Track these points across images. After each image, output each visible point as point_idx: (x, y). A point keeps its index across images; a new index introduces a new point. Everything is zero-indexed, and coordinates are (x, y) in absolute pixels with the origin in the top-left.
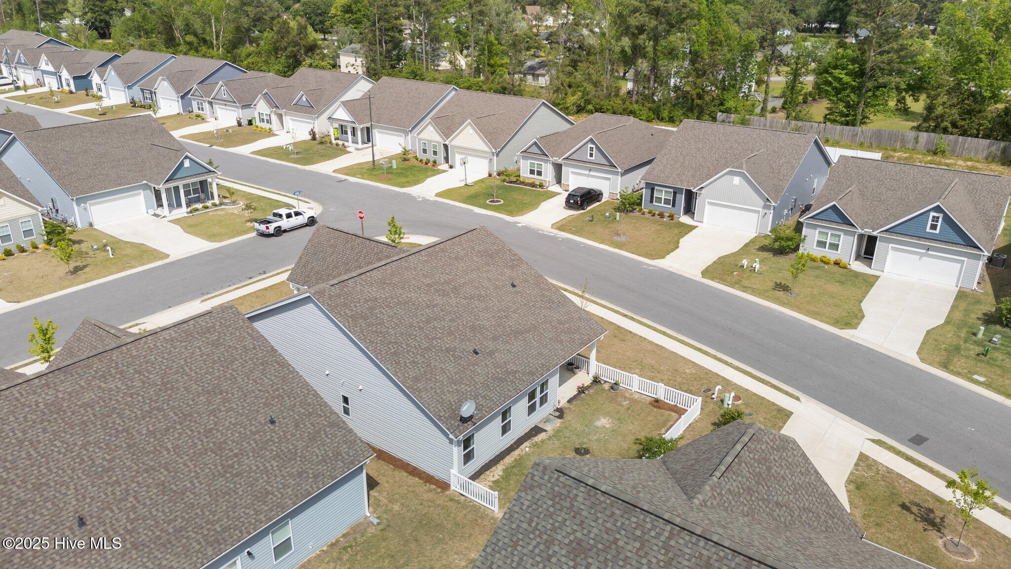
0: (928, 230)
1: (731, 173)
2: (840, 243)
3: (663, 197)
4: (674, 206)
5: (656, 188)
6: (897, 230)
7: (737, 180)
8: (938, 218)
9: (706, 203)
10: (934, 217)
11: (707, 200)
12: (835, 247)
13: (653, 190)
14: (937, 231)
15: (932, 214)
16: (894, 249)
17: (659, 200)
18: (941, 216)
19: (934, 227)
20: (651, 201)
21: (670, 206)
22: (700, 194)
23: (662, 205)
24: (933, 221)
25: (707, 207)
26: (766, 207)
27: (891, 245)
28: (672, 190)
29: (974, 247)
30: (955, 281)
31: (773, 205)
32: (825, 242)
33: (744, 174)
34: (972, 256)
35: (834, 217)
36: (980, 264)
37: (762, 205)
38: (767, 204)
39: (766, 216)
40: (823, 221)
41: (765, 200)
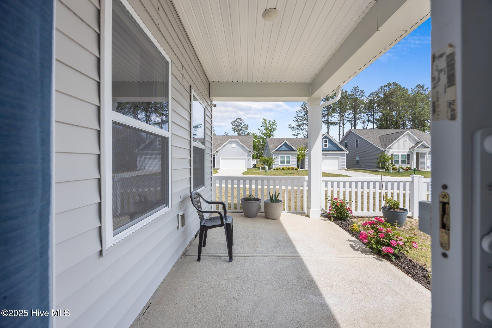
0: (324, 147)
1: (231, 142)
2: (291, 160)
7: (234, 145)
8: (327, 141)
9: (220, 158)
10: (325, 141)
12: (289, 162)
14: (328, 147)
22: (217, 154)
24: (325, 143)
25: (221, 161)
26: (249, 156)
29: (343, 150)
30: (338, 167)
31: (252, 154)
32: (284, 161)
33: (237, 141)
34: (342, 155)
35: (286, 149)
36: (346, 158)
37: (247, 154)
38: (249, 153)
39: (250, 159)
40: (282, 151)
41: (248, 151)
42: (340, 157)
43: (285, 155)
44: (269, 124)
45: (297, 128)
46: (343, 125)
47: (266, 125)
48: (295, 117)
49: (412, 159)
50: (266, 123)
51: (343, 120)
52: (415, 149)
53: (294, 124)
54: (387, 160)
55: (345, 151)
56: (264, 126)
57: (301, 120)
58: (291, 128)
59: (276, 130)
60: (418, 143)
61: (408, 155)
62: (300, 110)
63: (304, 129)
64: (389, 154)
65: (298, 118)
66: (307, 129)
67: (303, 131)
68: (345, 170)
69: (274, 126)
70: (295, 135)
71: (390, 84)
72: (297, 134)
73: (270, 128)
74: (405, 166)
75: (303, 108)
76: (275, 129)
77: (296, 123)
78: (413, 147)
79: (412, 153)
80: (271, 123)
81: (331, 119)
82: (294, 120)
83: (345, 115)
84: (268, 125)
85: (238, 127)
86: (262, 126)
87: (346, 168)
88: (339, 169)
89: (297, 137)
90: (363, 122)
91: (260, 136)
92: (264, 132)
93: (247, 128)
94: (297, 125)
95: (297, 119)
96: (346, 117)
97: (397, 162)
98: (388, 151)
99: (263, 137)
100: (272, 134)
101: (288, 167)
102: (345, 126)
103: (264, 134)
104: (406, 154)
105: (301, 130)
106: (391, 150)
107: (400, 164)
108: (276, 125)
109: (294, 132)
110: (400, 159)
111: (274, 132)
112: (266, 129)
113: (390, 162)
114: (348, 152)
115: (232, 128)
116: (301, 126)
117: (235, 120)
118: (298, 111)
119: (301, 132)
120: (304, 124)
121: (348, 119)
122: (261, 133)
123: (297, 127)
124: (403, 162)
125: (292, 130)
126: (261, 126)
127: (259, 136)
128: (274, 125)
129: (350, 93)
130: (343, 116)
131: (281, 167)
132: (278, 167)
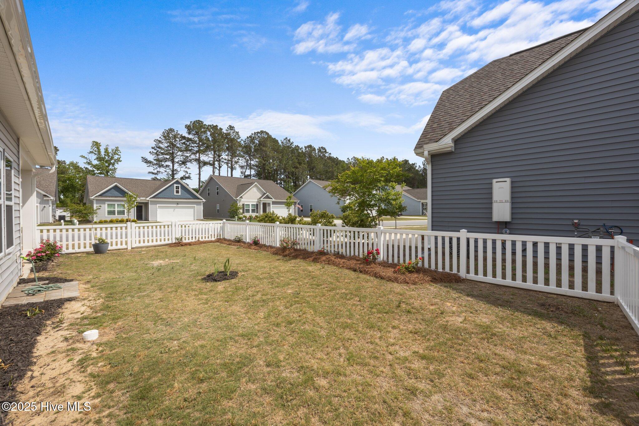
0: (175, 194)
2: (125, 210)
6: (159, 196)
8: (178, 187)
10: (176, 187)
12: (122, 213)
14: (180, 194)
15: (175, 185)
16: (160, 207)
18: (179, 185)
19: (177, 192)
24: (176, 189)
26: (44, 202)
27: (158, 205)
29: (199, 199)
30: (193, 217)
31: (51, 199)
32: (114, 211)
34: (198, 204)
35: (117, 193)
36: (202, 206)
37: (39, 200)
38: (45, 198)
39: (45, 209)
40: (109, 196)
41: (42, 196)
42: (195, 206)
43: (116, 204)
44: (105, 152)
45: (157, 164)
46: (220, 167)
47: (99, 152)
48: (153, 148)
49: (260, 209)
50: (98, 148)
51: (219, 161)
52: (261, 199)
53: (151, 158)
54: (239, 208)
55: (201, 199)
56: (96, 153)
57: (162, 154)
58: (146, 162)
59: (119, 163)
60: (265, 194)
61: (257, 205)
62: (160, 139)
63: (167, 166)
64: (241, 204)
65: (158, 149)
66: (171, 167)
67: (165, 169)
68: (202, 220)
69: (116, 157)
70: (153, 173)
71: (262, 132)
72: (156, 172)
73: (107, 158)
74: (254, 215)
75: (164, 137)
76: (118, 160)
77: (154, 156)
78: (260, 198)
79: (260, 203)
80: (110, 150)
81: (204, 158)
82: (150, 152)
83: (221, 156)
84: (103, 153)
86: (91, 152)
87: (202, 218)
88: (194, 220)
89: (156, 176)
90: (242, 167)
91: (86, 168)
92: (95, 162)
94: (155, 160)
95: (155, 151)
96: (222, 158)
97: (248, 211)
98: (240, 201)
99: (94, 171)
100: (111, 167)
101: (120, 219)
102: (221, 169)
103: (94, 166)
104: (255, 204)
105: (163, 167)
106: (242, 200)
107: (251, 213)
108: (119, 155)
109: (151, 169)
110: (251, 209)
111: (116, 166)
112: (100, 159)
113: (241, 211)
114: (204, 200)
116: (161, 161)
118: (157, 140)
119: (162, 170)
120: (166, 160)
121: (225, 161)
122: (89, 163)
123: (155, 162)
124: (253, 211)
125: (148, 165)
126: (89, 152)
127: (84, 169)
128: (115, 154)
129: (225, 132)
130: (219, 156)
131: (108, 220)
132: (103, 219)
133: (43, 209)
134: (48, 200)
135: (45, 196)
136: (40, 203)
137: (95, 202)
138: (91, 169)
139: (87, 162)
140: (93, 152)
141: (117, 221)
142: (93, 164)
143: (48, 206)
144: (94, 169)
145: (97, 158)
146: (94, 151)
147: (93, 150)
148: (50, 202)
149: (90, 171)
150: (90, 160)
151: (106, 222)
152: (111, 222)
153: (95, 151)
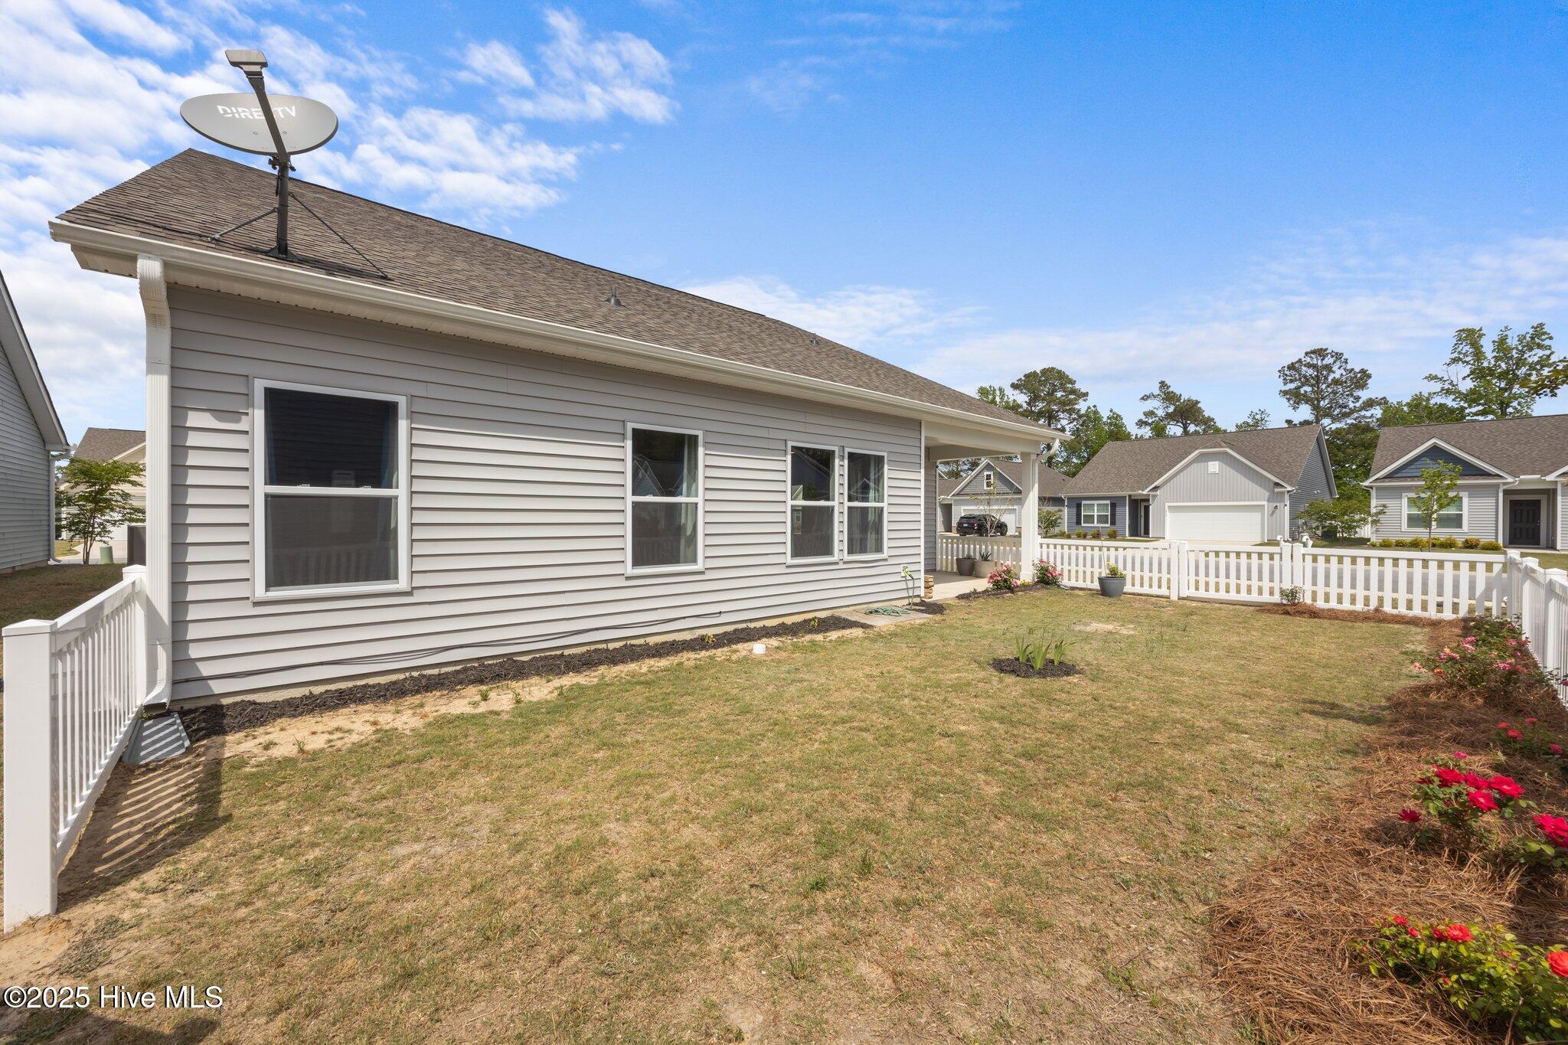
1: (1204, 458)
2: (1464, 513)
3: (1096, 514)
4: (1113, 523)
5: (1084, 502)
7: (1214, 466)
9: (1167, 508)
11: (1167, 504)
12: (1452, 522)
13: (1079, 506)
17: (1089, 519)
20: (1078, 522)
21: (1108, 525)
22: (1155, 496)
23: (1095, 524)
25: (1169, 517)
26: (1276, 497)
28: (1108, 502)
31: (1288, 492)
33: (1227, 453)
35: (1438, 469)
37: (1267, 494)
38: (1277, 490)
39: (1278, 511)
40: (1412, 478)
41: (1272, 485)
44: (1497, 350)
47: (1479, 355)
50: (1476, 345)
56: (1467, 359)
73: (1503, 365)
80: (1513, 342)
84: (1490, 354)
85: (1312, 386)
86: (1455, 361)
91: (1443, 405)
93: (1361, 379)
99: (1462, 409)
101: (1442, 538)
103: (1464, 397)
112: (1480, 373)
115: (1285, 393)
117: (1300, 361)
122: (1450, 391)
126: (1448, 361)
128: (1532, 346)
131: (1408, 539)
132: (1393, 539)
133: (1273, 513)
134: (1282, 493)
135: (1277, 484)
136: (1268, 501)
137: (1373, 493)
138: (1455, 405)
139: (1443, 389)
140: (1460, 359)
141: (1434, 545)
142: (1460, 393)
143: (1282, 504)
144: (1462, 403)
145: (1472, 373)
146: (1461, 356)
147: (1459, 353)
148: (1287, 497)
149: (1452, 411)
150: (1451, 383)
151: (1400, 545)
152: (1415, 545)
153: (1465, 355)
